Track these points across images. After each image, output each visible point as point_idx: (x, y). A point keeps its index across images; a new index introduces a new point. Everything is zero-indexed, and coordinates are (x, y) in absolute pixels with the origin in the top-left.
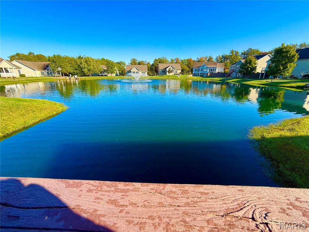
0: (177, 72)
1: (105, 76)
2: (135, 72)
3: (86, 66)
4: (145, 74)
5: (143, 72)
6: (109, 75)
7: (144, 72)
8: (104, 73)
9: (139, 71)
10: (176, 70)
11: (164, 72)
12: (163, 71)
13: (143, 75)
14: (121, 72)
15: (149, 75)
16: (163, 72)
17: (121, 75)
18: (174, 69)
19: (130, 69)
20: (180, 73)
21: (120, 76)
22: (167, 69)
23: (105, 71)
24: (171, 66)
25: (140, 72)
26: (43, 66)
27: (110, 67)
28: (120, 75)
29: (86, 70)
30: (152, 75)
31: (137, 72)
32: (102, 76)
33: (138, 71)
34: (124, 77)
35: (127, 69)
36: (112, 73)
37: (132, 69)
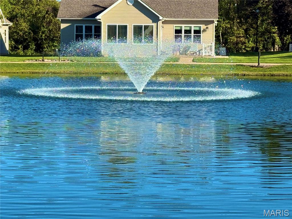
2: (123, 29)
4: (197, 39)
5: (184, 27)
7: (194, 27)
9: (156, 19)
13: (185, 52)
14: (24, 26)
15: (229, 52)
17: (26, 48)
19: (89, 10)
21: (14, 52)
28: (14, 48)
30: (254, 52)
34: (47, 60)
37: (105, 8)
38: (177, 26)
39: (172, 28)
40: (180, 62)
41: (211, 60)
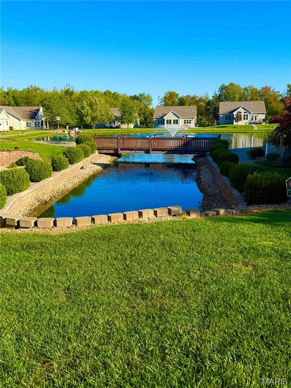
0: (257, 118)
1: (117, 127)
2: (170, 121)
3: (90, 111)
4: (190, 123)
5: (187, 119)
6: (124, 126)
7: (189, 119)
8: (114, 122)
9: (179, 118)
10: (254, 115)
11: (230, 119)
12: (227, 116)
13: (186, 127)
14: (143, 119)
15: (199, 126)
16: (226, 119)
17: (143, 125)
18: (248, 114)
19: (161, 115)
20: (264, 120)
21: (140, 127)
22: (234, 113)
23: (117, 119)
24: (243, 108)
25: (181, 121)
26: (29, 113)
27: (127, 112)
29: (88, 119)
31: (174, 120)
32: (111, 127)
33: (177, 119)
34: (151, 129)
35: (156, 116)
36: (129, 122)
37: (166, 115)
38: (185, 119)
39: (184, 120)
40: (185, 129)
41: (193, 128)
